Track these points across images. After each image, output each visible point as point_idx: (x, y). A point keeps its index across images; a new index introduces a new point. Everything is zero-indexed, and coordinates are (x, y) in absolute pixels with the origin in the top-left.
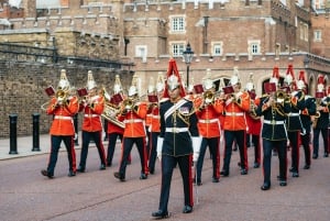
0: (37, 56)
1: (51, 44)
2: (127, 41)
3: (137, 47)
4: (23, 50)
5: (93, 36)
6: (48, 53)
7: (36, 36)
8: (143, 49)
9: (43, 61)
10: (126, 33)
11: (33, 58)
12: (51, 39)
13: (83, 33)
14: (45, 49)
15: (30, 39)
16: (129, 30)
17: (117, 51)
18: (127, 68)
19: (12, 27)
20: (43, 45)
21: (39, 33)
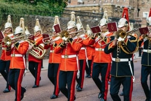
0: (93, 17)
1: (101, 11)
2: (139, 10)
3: (144, 13)
4: (87, 14)
5: (121, 7)
6: (99, 16)
7: (94, 8)
8: (146, 14)
9: (97, 19)
10: (138, 5)
11: (92, 18)
12: (101, 9)
13: (116, 6)
14: (98, 14)
15: (91, 9)
16: (140, 4)
17: (133, 15)
18: (138, 23)
19: (83, 3)
20: (97, 12)
21: (95, 6)
